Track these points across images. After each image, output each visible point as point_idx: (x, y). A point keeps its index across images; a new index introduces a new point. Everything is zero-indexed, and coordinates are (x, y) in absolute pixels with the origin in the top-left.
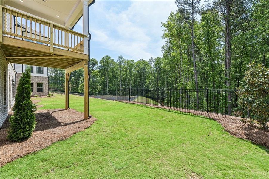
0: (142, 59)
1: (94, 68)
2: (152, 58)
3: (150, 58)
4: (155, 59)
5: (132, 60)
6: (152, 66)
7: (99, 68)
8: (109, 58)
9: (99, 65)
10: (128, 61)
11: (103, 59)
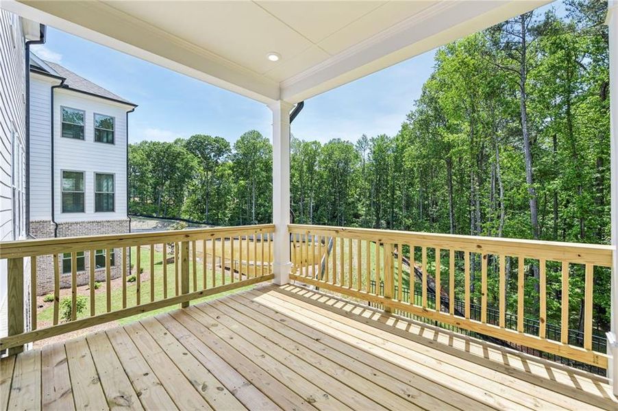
0: (339, 139)
1: (221, 160)
2: (364, 137)
3: (360, 137)
4: (373, 140)
5: (315, 143)
6: (366, 157)
7: (233, 160)
8: (259, 135)
9: (234, 152)
10: (307, 145)
11: (243, 138)
